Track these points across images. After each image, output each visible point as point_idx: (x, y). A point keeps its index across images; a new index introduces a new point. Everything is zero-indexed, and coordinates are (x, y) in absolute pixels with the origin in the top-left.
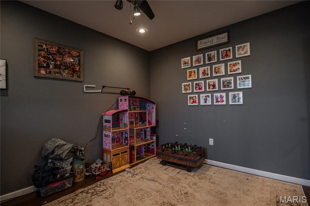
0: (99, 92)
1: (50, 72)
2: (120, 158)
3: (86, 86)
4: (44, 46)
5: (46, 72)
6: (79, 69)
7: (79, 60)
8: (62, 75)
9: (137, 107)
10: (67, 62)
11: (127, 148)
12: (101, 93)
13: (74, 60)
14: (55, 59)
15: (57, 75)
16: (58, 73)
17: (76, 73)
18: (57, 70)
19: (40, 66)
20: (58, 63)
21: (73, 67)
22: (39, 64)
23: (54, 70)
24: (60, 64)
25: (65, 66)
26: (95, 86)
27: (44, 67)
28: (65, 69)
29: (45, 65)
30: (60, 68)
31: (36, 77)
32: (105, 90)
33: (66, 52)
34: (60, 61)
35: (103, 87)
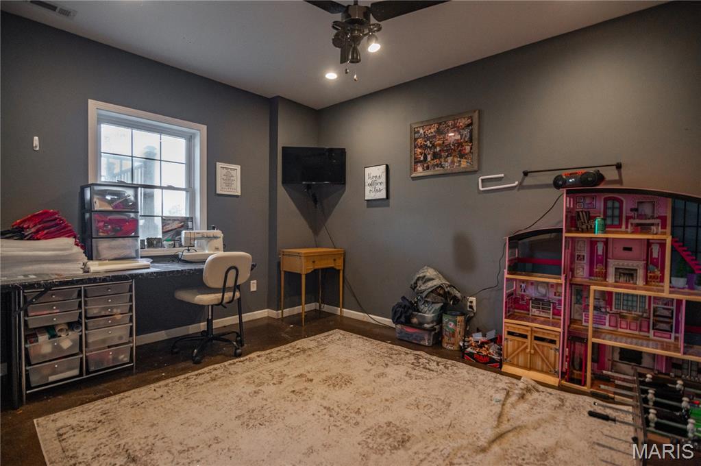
0: (515, 187)
1: (428, 168)
2: (526, 347)
3: (482, 180)
4: (421, 131)
5: (423, 168)
6: (471, 149)
7: (471, 132)
8: (443, 167)
9: (658, 221)
10: (450, 144)
11: (557, 333)
12: (519, 189)
13: (462, 136)
14: (433, 145)
15: (436, 169)
16: (437, 165)
17: (466, 158)
18: (436, 161)
19: (417, 162)
20: (438, 149)
21: (459, 148)
22: (415, 159)
23: (432, 162)
24: (440, 151)
25: (447, 151)
26: (503, 175)
27: (421, 162)
28: (448, 156)
29: (422, 158)
30: (441, 157)
31: (414, 178)
32: (529, 181)
33: (449, 126)
34: (439, 145)
35: (526, 174)
